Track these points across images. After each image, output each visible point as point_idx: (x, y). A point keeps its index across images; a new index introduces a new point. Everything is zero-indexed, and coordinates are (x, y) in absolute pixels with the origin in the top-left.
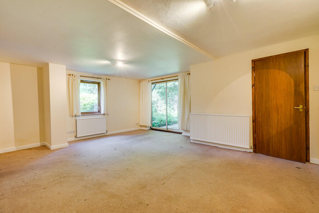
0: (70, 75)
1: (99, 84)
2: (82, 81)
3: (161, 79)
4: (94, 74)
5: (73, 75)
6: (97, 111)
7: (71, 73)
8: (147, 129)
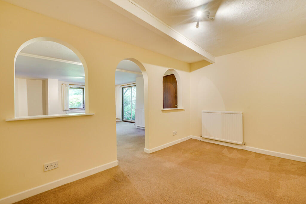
0: (62, 84)
1: (83, 89)
2: (70, 88)
3: (127, 85)
4: (79, 83)
5: (64, 84)
6: (82, 107)
7: (63, 83)
8: (120, 121)
